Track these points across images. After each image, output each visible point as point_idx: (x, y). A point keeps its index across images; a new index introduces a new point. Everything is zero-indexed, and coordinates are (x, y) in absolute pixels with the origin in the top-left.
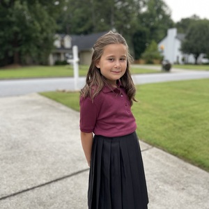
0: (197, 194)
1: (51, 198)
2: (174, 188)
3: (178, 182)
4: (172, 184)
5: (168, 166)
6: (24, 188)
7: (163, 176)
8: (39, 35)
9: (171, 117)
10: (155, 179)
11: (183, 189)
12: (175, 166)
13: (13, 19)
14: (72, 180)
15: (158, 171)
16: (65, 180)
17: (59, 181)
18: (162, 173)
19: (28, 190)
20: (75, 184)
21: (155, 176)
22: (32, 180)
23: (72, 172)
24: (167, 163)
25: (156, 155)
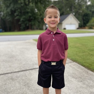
0: (88, 84)
1: (17, 77)
2: (77, 80)
3: (80, 78)
4: (76, 79)
5: (78, 70)
6: (8, 72)
7: (73, 74)
8: (39, 17)
9: (88, 50)
10: (69, 75)
11: (82, 81)
12: (81, 71)
13: (29, 10)
14: (29, 71)
15: (72, 72)
16: (26, 71)
17: (23, 72)
18: (73, 73)
19: (9, 73)
20: (30, 73)
21: (69, 74)
22: (12, 70)
23: (30, 68)
24: (78, 69)
25: (74, 65)
